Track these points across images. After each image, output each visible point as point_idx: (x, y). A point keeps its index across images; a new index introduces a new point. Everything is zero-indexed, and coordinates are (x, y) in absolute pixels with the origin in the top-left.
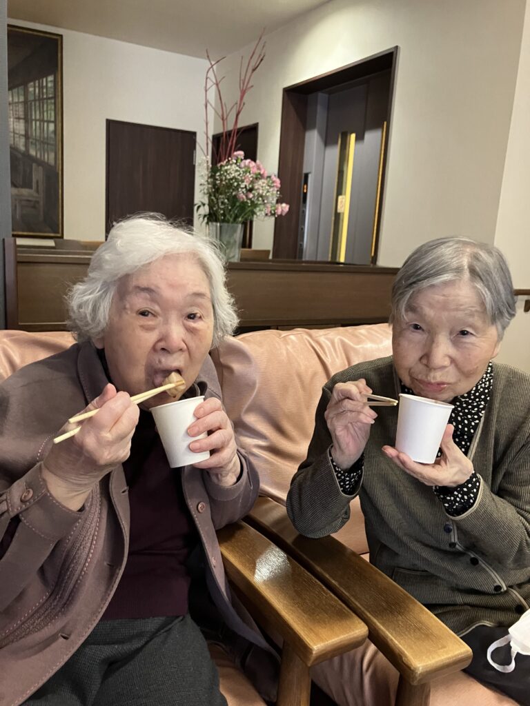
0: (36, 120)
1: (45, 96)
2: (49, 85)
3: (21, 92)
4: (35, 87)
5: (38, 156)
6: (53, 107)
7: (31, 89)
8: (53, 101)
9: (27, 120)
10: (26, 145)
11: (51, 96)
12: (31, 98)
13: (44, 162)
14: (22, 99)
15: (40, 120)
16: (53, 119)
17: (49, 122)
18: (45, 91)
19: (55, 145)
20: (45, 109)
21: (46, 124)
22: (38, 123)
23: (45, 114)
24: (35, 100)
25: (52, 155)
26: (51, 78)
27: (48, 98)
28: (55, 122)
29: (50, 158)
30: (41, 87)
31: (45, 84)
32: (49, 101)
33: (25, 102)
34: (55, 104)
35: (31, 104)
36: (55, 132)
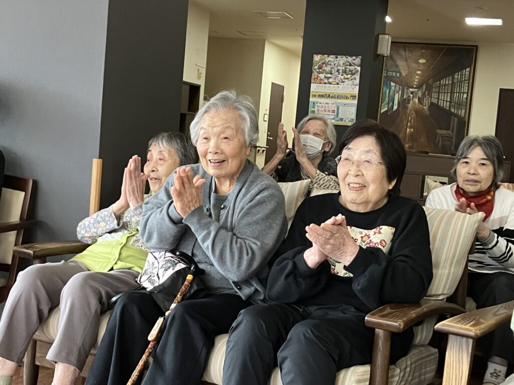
0: (456, 93)
1: (463, 79)
2: (467, 73)
3: (451, 78)
4: (458, 76)
5: (456, 112)
6: (467, 85)
7: (456, 77)
8: (468, 81)
9: (452, 93)
10: (450, 107)
11: (466, 79)
12: (455, 81)
13: (458, 115)
14: (450, 82)
15: (459, 93)
16: (466, 91)
17: (463, 93)
18: (464, 76)
19: (466, 106)
20: (463, 86)
21: (462, 94)
22: (458, 94)
23: (462, 88)
24: (457, 82)
25: (463, 111)
26: (468, 69)
27: (465, 80)
28: (467, 93)
29: (462, 113)
30: (462, 75)
31: (464, 73)
32: (465, 82)
33: (452, 83)
34: (469, 83)
35: (455, 85)
36: (467, 98)
